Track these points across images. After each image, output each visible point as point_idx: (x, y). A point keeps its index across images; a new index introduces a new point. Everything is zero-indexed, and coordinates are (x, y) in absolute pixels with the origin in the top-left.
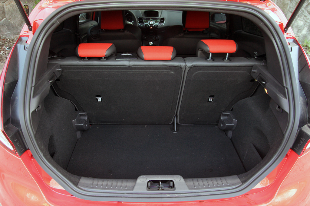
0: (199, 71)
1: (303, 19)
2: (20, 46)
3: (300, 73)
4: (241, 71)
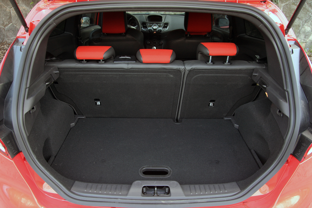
0: (199, 74)
2: (17, 47)
3: (301, 76)
4: (242, 75)
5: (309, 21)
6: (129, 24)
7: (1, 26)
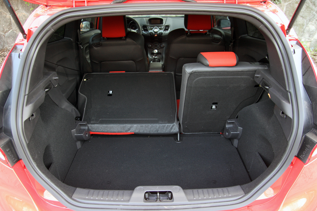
0: (200, 77)
1: (315, 23)
2: (15, 54)
3: (304, 76)
5: (313, 20)
6: (130, 28)
7: (1, 33)
